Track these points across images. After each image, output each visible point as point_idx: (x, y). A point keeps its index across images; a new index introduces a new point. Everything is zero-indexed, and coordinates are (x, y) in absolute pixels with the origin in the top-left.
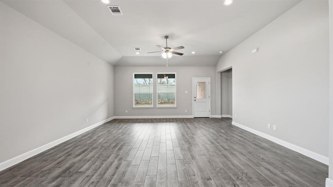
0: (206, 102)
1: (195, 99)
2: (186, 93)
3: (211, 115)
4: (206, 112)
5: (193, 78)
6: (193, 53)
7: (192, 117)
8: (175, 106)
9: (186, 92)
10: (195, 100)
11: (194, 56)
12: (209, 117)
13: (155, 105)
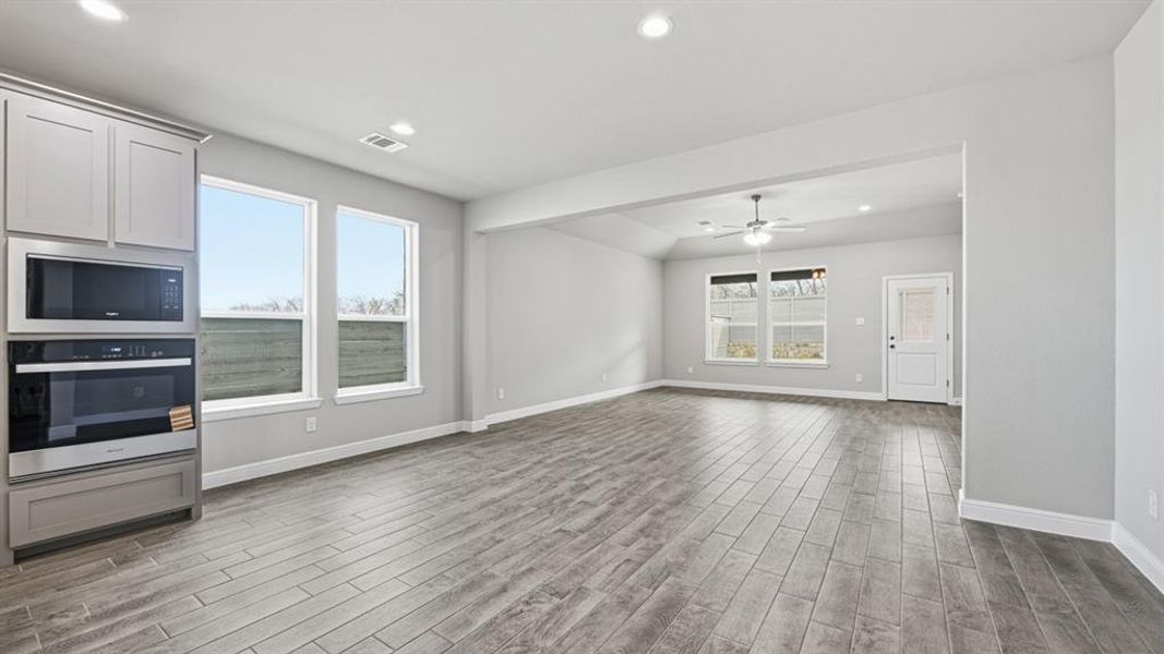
0: (934, 354)
1: (891, 342)
2: (858, 323)
3: (954, 396)
4: (934, 385)
5: (884, 279)
6: (865, 208)
7: (881, 397)
8: (823, 362)
9: (860, 321)
10: (892, 347)
11: (869, 216)
12: (946, 404)
13: (763, 355)
